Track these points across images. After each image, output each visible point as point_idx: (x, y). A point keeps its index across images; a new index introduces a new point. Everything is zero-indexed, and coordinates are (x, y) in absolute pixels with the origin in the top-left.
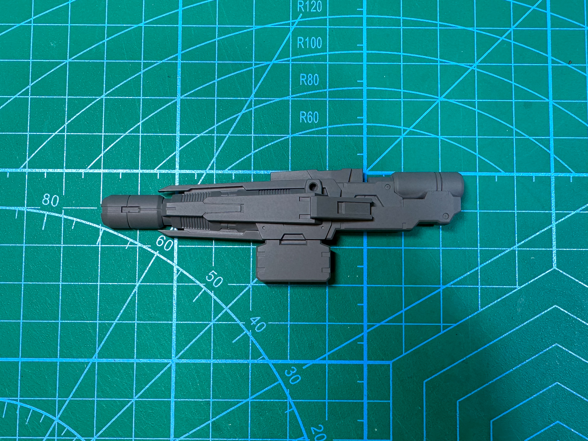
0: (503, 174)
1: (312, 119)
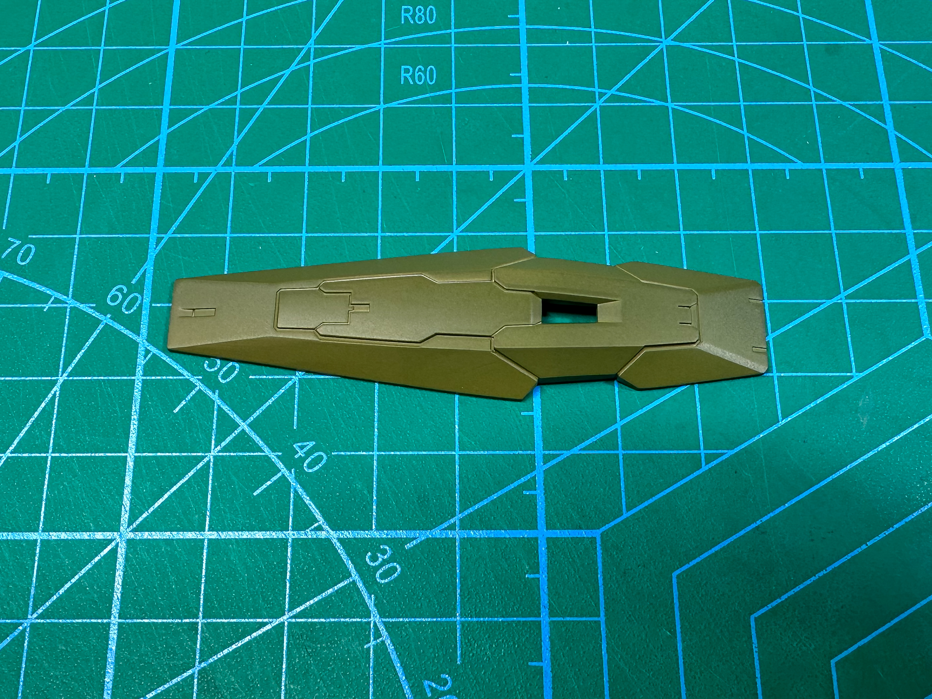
0: (799, 165)
1: (423, 77)
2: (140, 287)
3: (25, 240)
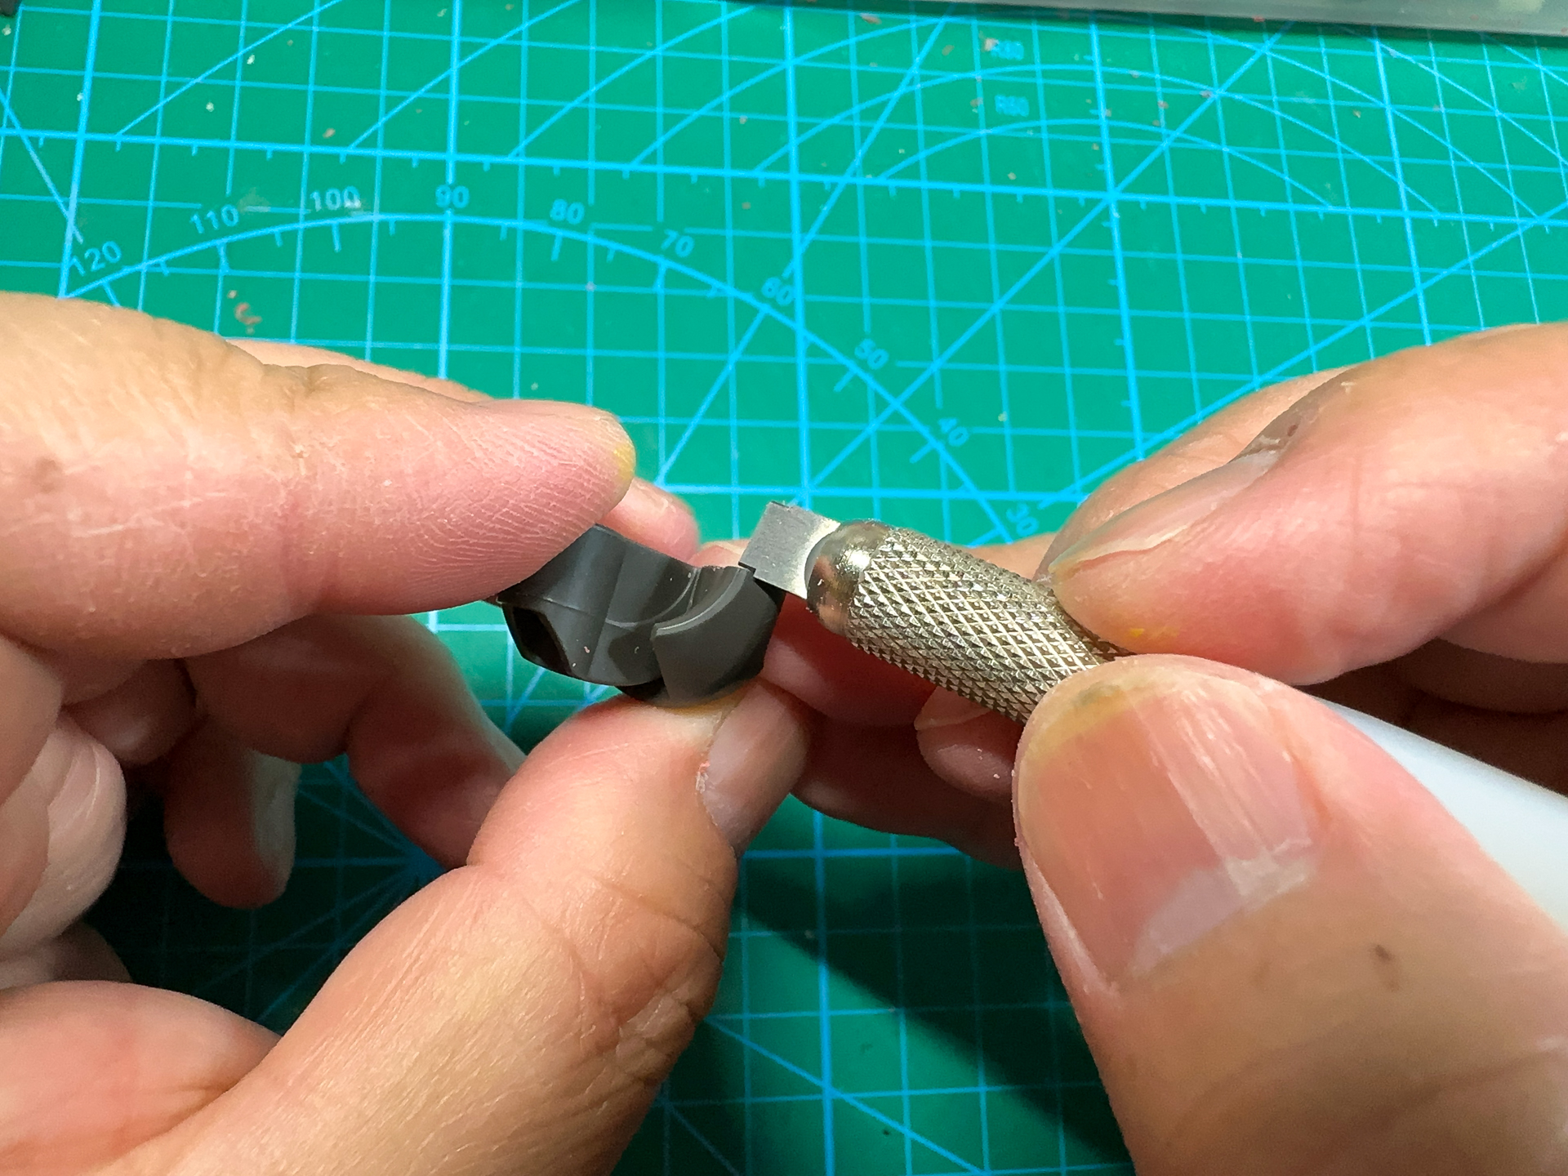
0: (1331, 209)
2: (790, 281)
3: (682, 234)
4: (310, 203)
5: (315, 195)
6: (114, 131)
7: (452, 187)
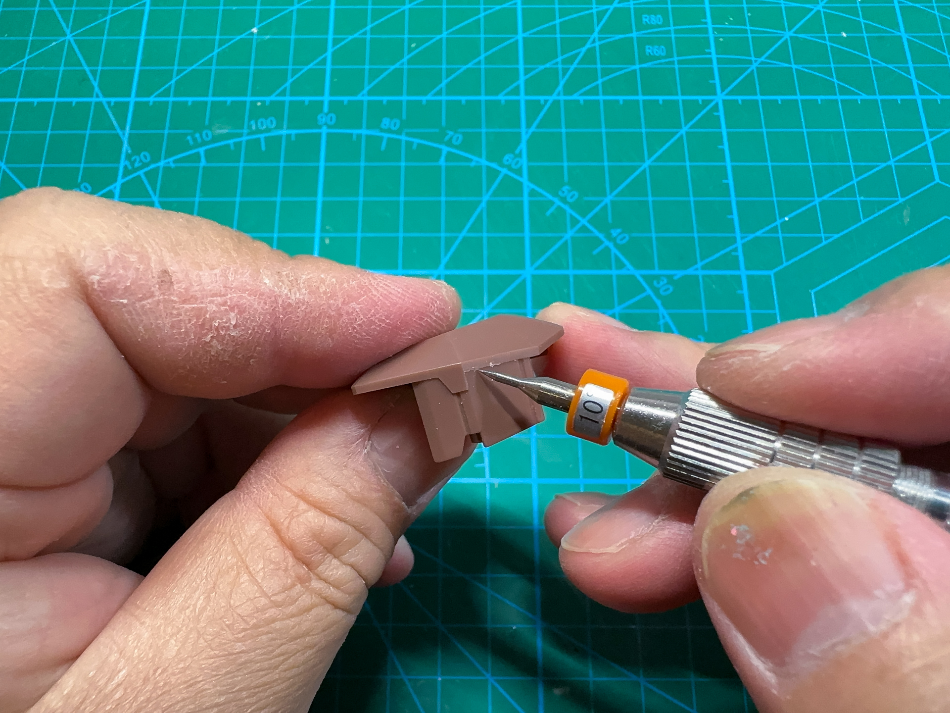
0: (865, 96)
1: (659, 52)
2: (520, 155)
3: (456, 132)
4: (250, 127)
5: (253, 122)
6: (149, 96)
7: (327, 114)
